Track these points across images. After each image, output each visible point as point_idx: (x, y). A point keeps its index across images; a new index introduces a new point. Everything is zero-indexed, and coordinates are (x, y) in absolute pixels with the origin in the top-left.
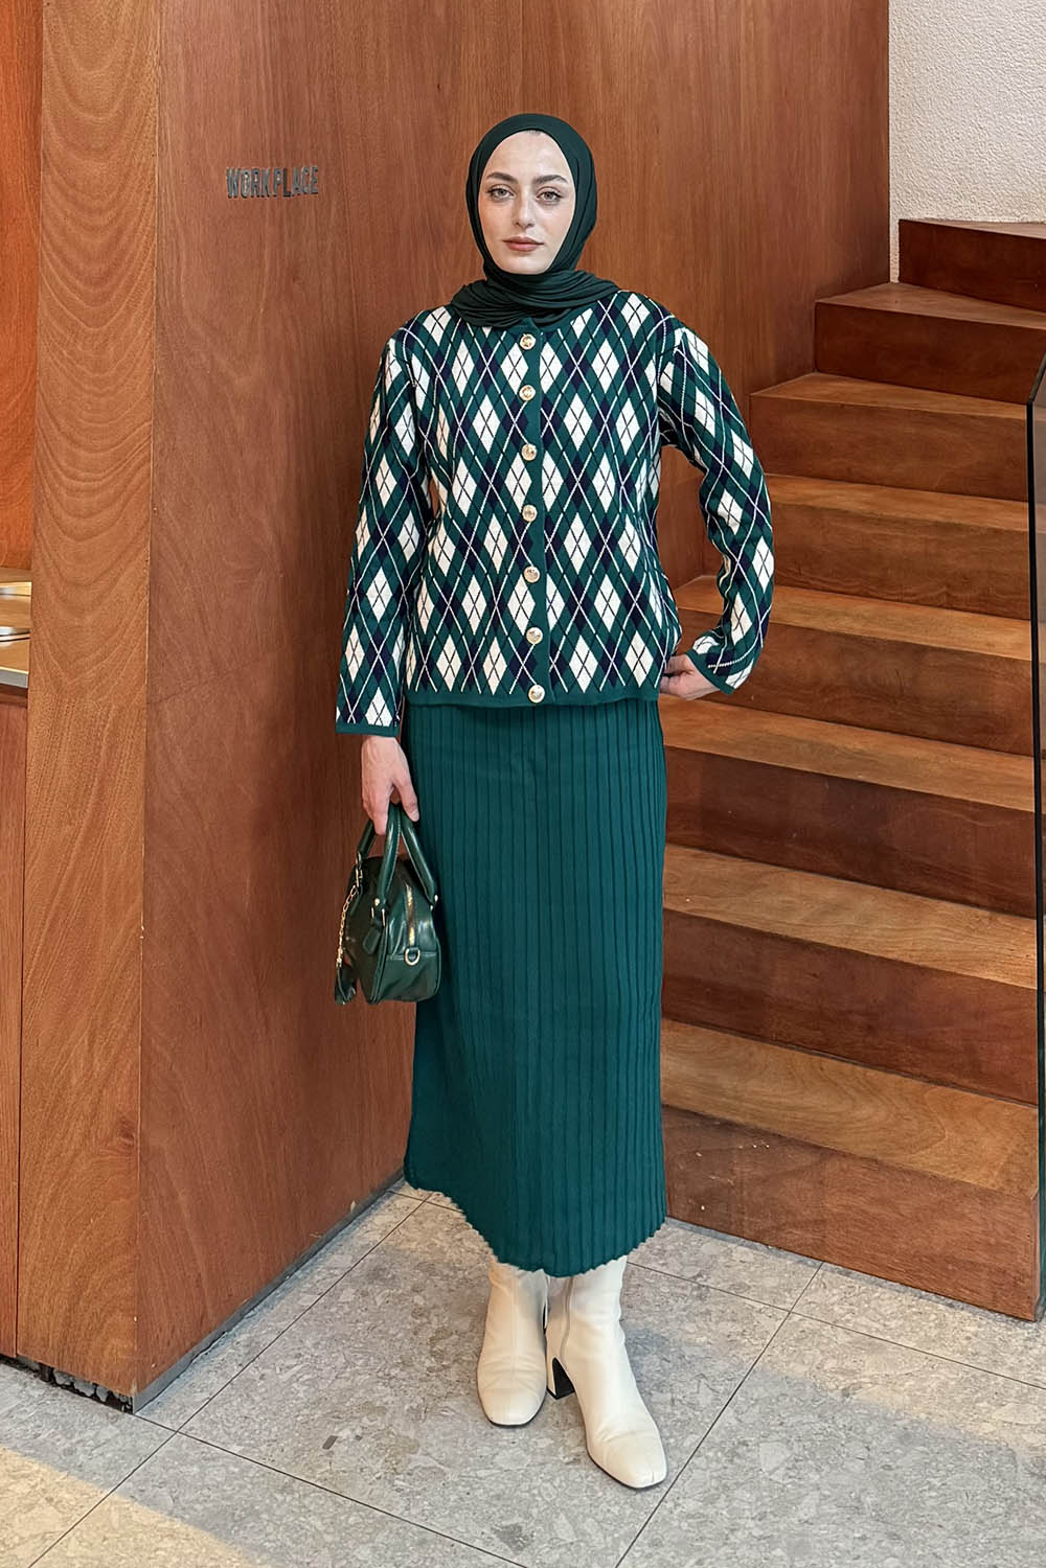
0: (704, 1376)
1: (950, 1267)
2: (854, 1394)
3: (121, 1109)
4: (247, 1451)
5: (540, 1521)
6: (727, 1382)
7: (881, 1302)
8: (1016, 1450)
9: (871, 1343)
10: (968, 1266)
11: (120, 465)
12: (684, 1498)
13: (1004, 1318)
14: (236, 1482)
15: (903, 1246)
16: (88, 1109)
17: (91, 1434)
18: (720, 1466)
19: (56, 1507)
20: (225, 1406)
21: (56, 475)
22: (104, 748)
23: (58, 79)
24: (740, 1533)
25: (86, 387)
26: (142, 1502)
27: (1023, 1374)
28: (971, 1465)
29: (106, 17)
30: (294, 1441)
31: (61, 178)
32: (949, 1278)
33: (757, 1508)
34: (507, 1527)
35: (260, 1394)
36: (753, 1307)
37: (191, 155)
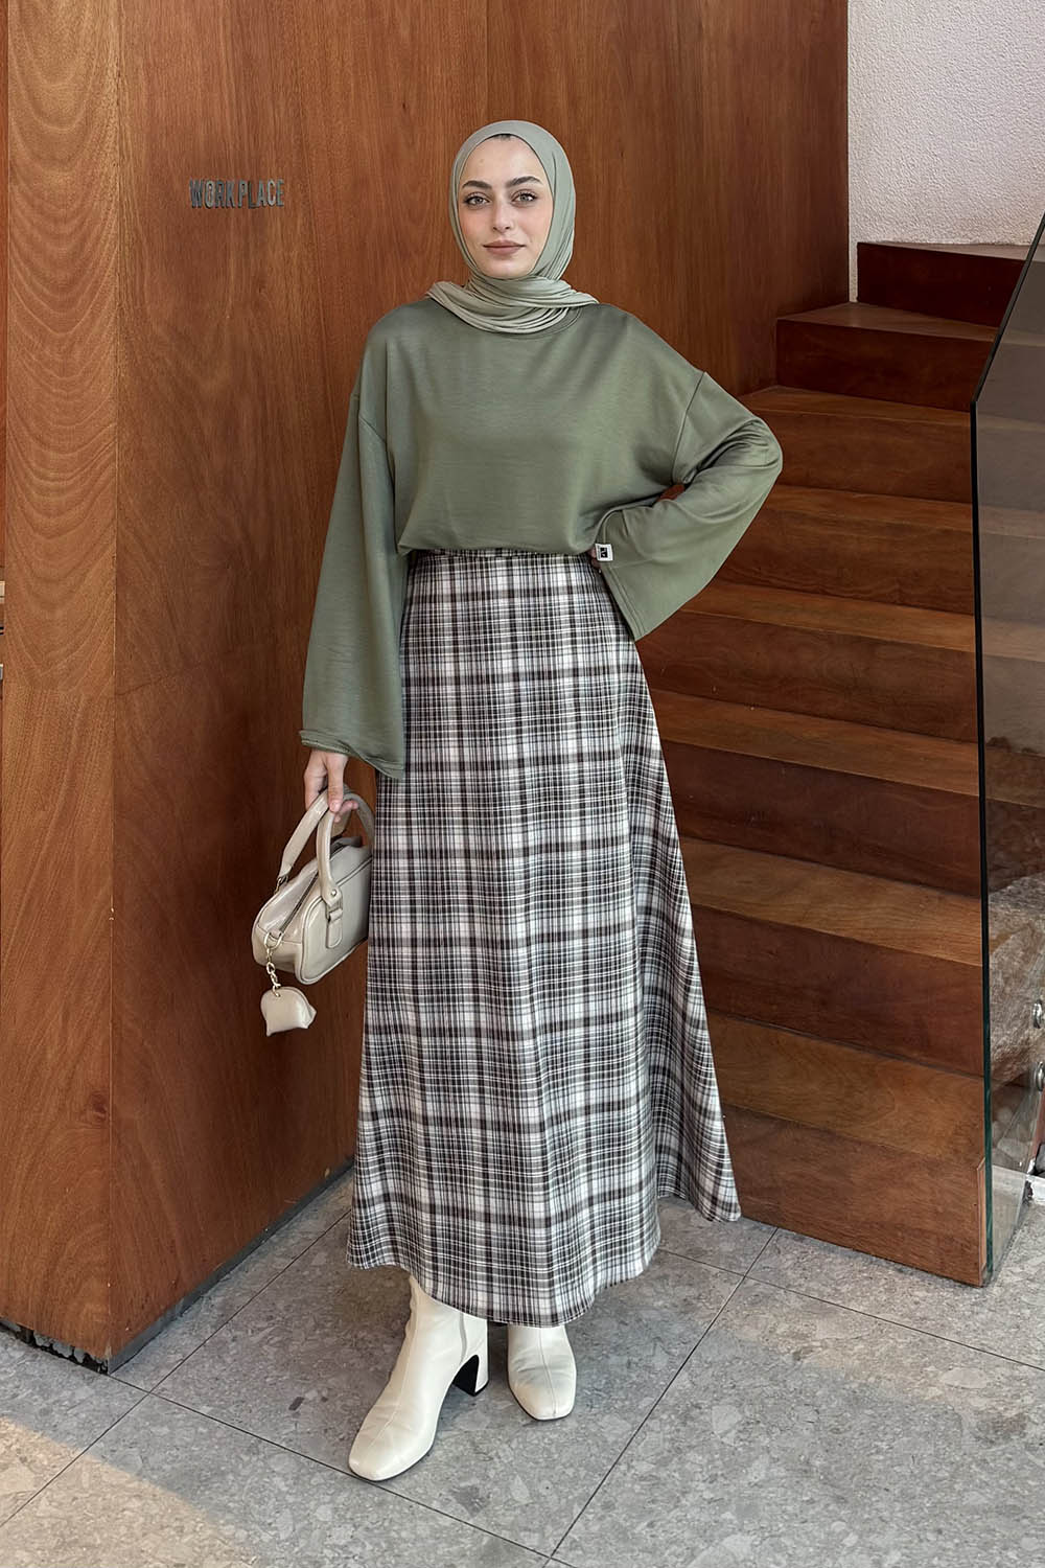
0: (658, 1338)
1: (900, 1234)
2: (805, 1358)
3: (93, 1083)
4: (217, 1412)
5: (496, 1482)
6: (682, 1345)
7: (833, 1267)
8: (961, 1413)
9: (821, 1307)
10: (916, 1233)
11: (86, 466)
12: (638, 1460)
13: (952, 1283)
14: (203, 1443)
15: (854, 1213)
16: (63, 1084)
17: (66, 1394)
18: (673, 1428)
19: (28, 1466)
20: (197, 1367)
21: (26, 476)
22: (75, 737)
23: (23, 92)
24: (691, 1495)
25: (54, 391)
26: (112, 1463)
27: (970, 1338)
28: (918, 1429)
29: (68, 31)
30: (262, 1402)
31: (27, 188)
32: (898, 1245)
33: (708, 1471)
34: (464, 1489)
35: (232, 1356)
36: (709, 1272)
37: (153, 165)
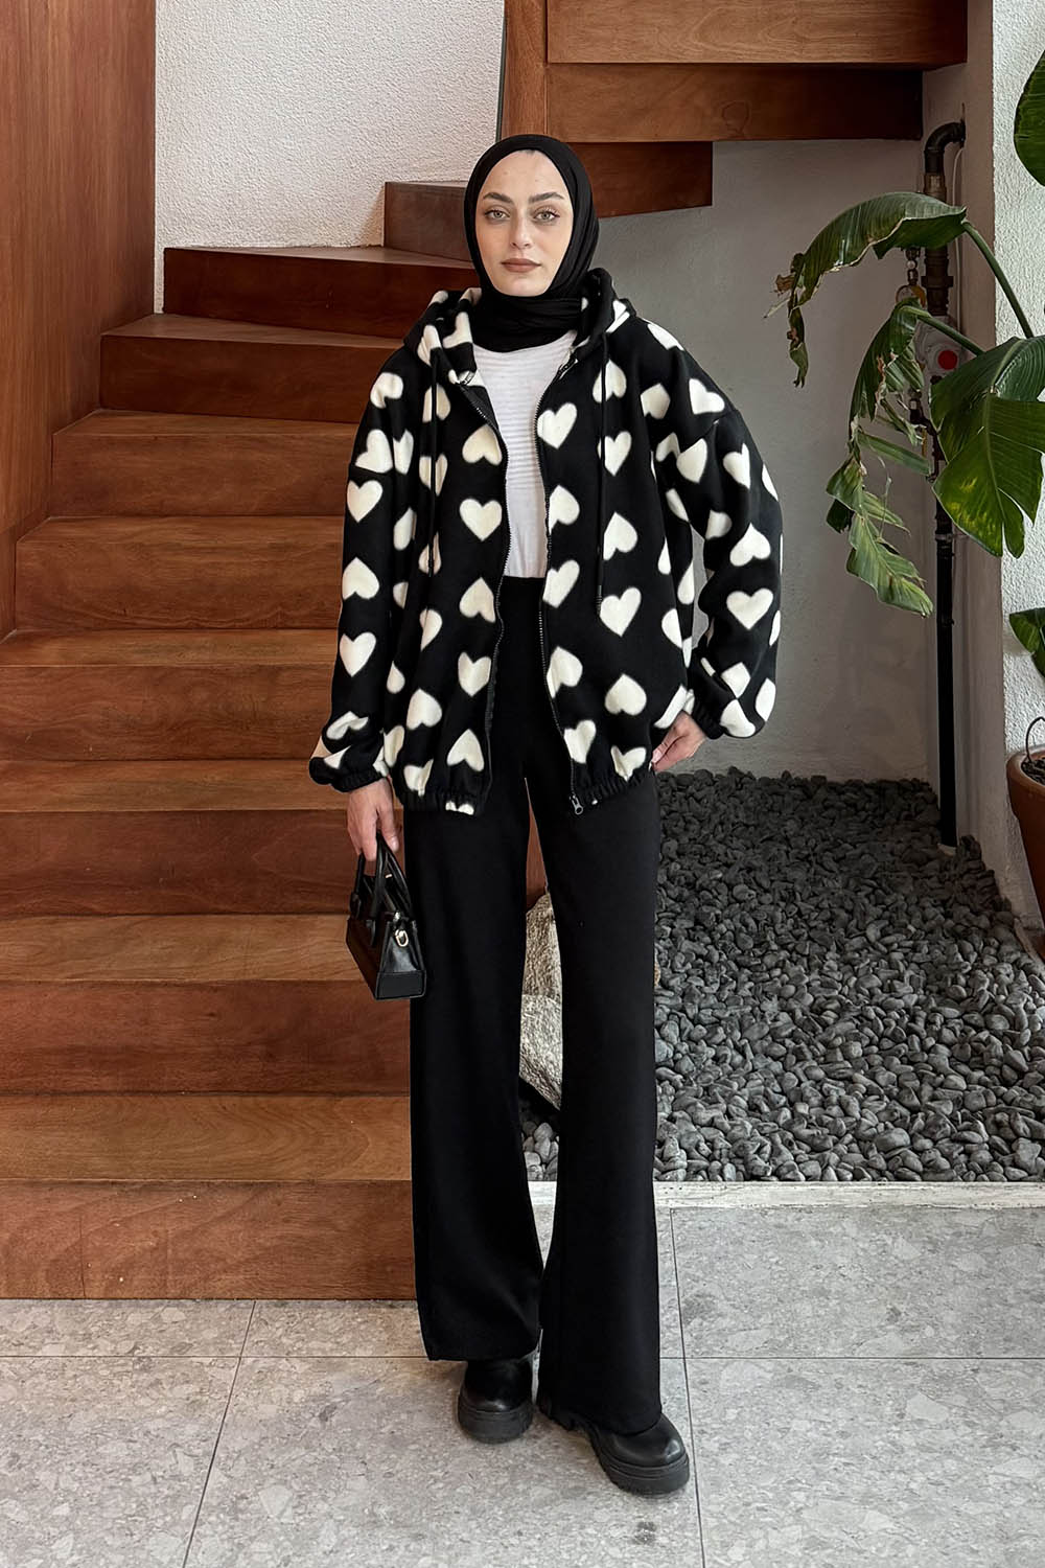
0: (175, 1444)
2: (332, 1416)
6: (202, 1444)
7: (324, 1322)
9: (330, 1364)
18: (226, 1527)
33: (278, 1555)
36: (202, 1363)
